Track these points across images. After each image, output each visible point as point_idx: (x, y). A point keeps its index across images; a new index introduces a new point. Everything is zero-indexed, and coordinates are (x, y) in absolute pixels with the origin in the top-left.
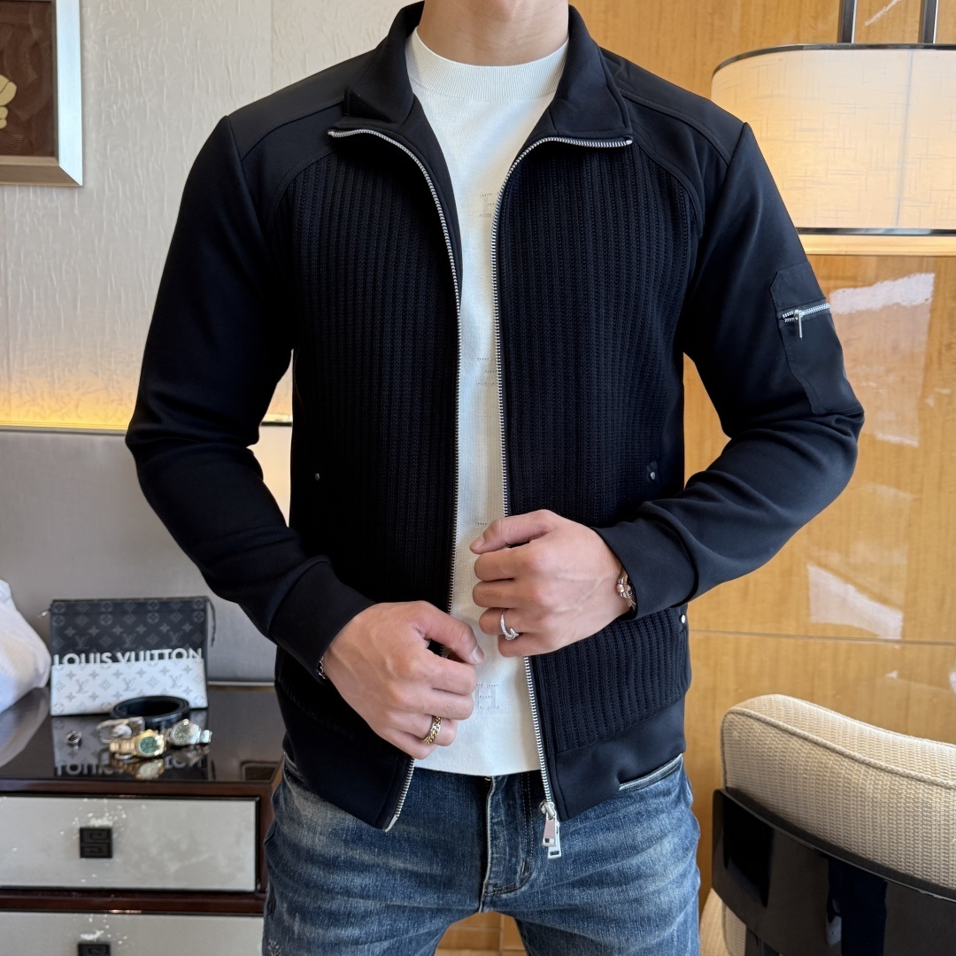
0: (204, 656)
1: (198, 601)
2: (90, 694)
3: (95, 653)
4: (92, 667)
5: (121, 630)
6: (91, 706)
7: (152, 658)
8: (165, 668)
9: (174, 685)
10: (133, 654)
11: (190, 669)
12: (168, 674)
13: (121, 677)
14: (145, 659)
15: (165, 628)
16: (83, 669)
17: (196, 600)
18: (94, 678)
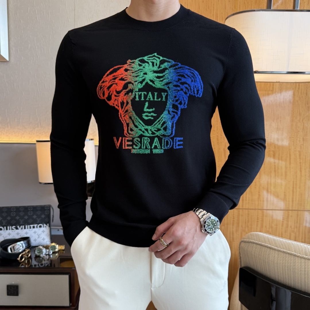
0: (50, 226)
1: (47, 207)
3: (9, 226)
4: (8, 231)
5: (19, 218)
7: (30, 228)
8: (35, 231)
9: (39, 237)
10: (23, 226)
11: (45, 231)
12: (36, 233)
13: (19, 235)
14: (28, 228)
15: (35, 217)
16: (5, 232)
17: (46, 206)
18: (9, 235)
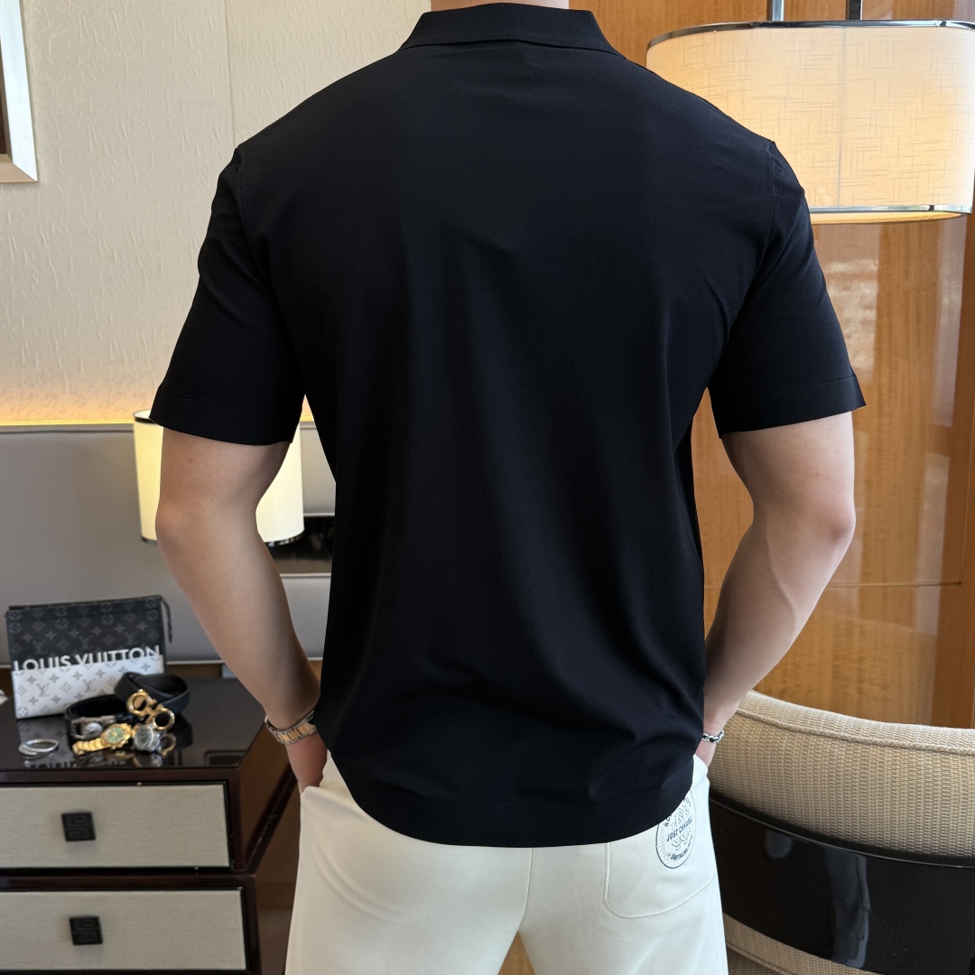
0: (161, 652)
1: (152, 600)
2: (52, 696)
3: (53, 657)
4: (51, 671)
5: (78, 633)
6: (54, 708)
7: (110, 658)
8: (124, 668)
10: (91, 655)
11: (149, 667)
13: (81, 679)
14: (103, 660)
15: (120, 629)
16: (42, 674)
17: (150, 599)
18: (54, 681)
